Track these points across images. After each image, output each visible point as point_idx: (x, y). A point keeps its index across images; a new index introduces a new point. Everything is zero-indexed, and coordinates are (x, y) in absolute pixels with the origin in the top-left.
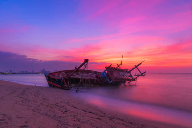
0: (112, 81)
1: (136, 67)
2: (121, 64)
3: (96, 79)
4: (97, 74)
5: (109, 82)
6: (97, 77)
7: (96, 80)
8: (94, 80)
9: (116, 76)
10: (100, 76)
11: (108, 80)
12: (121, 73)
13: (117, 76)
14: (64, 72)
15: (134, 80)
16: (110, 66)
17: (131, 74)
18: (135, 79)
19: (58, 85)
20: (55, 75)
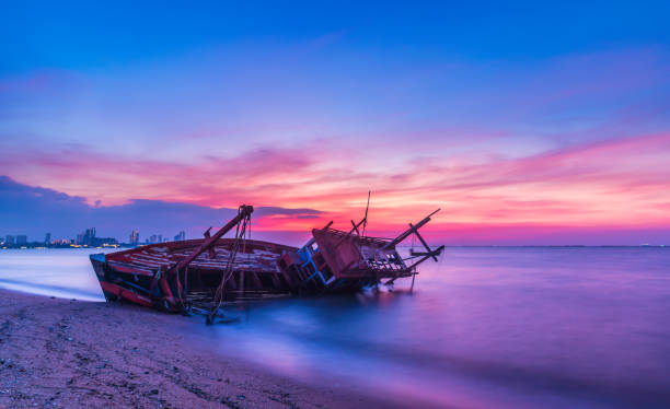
0: (333, 279)
1: (414, 229)
2: (365, 220)
3: (278, 270)
4: (284, 252)
5: (324, 280)
6: (282, 263)
7: (280, 275)
8: (273, 274)
9: (346, 262)
10: (294, 261)
11: (320, 274)
12: (364, 250)
13: (353, 263)
14: (165, 248)
15: (407, 272)
16: (327, 228)
17: (396, 254)
18: (410, 269)
19: (140, 297)
20: (128, 261)
